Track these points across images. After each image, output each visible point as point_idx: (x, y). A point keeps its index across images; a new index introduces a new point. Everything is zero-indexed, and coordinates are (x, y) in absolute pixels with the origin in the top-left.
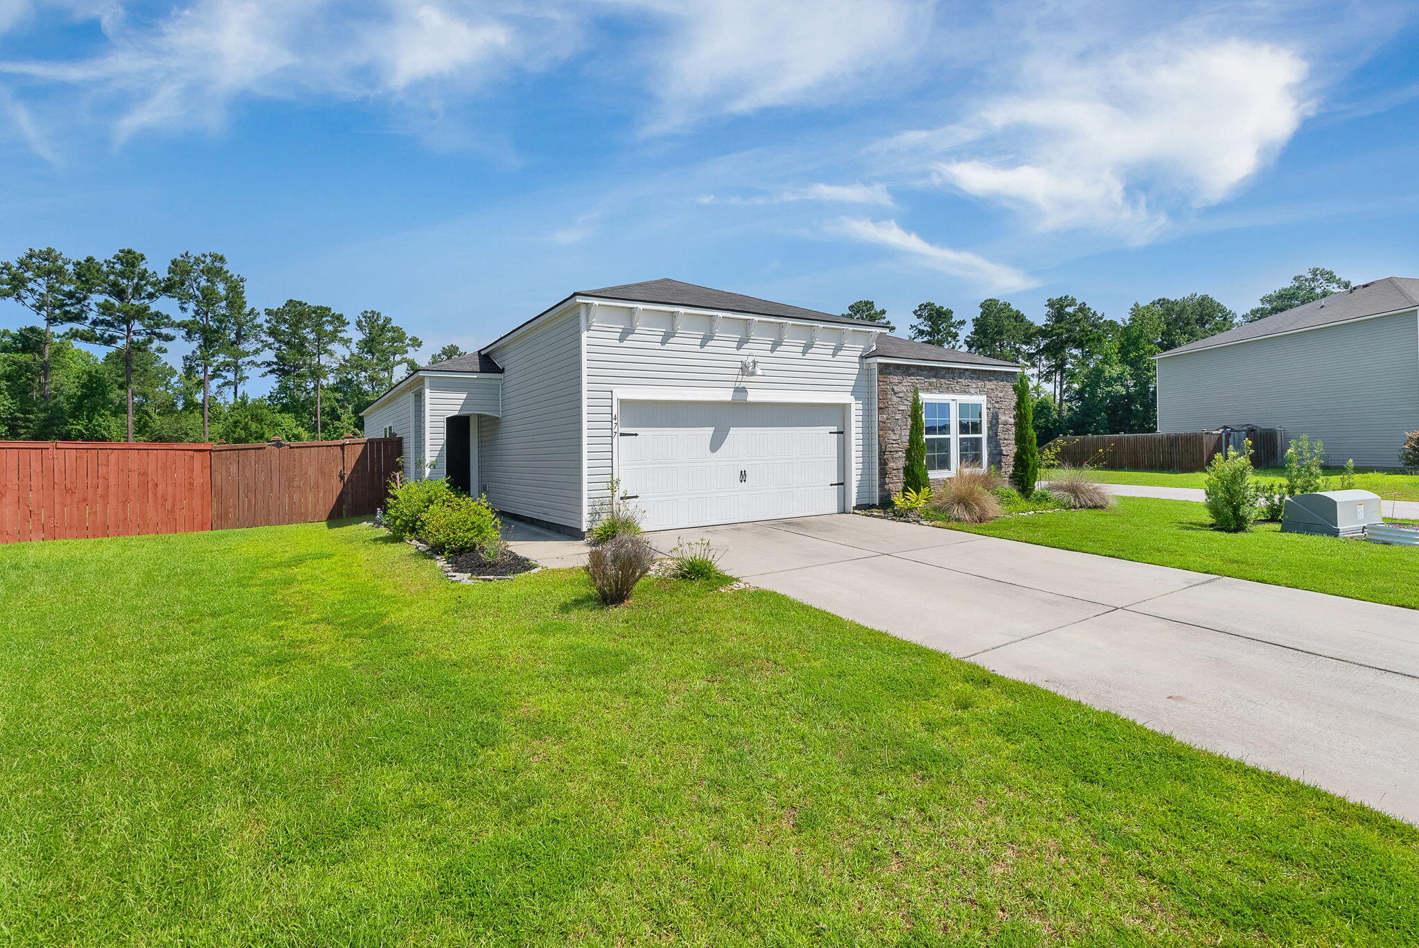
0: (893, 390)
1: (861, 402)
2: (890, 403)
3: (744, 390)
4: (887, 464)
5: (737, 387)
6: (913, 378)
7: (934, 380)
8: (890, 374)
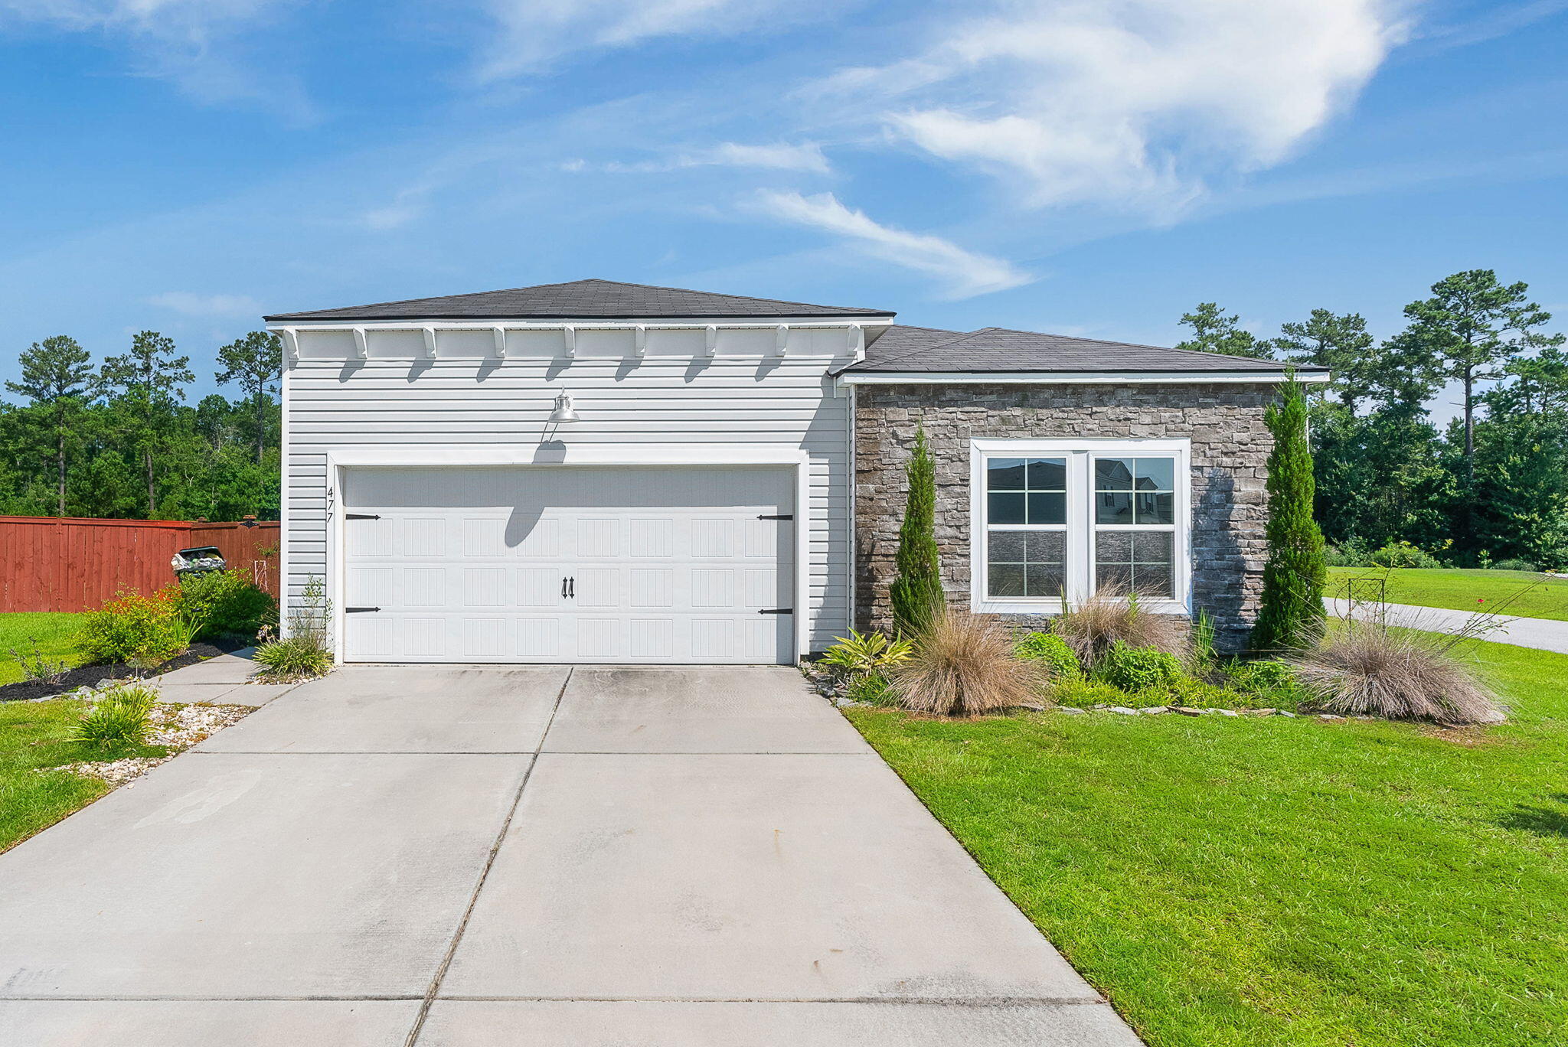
0: (895, 435)
1: (826, 461)
2: (885, 461)
3: (560, 445)
4: (874, 579)
5: (547, 442)
6: (951, 409)
7: (1018, 412)
8: (887, 404)
